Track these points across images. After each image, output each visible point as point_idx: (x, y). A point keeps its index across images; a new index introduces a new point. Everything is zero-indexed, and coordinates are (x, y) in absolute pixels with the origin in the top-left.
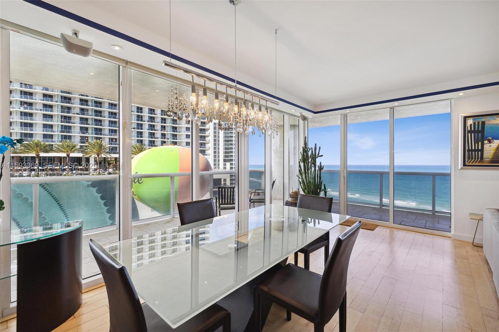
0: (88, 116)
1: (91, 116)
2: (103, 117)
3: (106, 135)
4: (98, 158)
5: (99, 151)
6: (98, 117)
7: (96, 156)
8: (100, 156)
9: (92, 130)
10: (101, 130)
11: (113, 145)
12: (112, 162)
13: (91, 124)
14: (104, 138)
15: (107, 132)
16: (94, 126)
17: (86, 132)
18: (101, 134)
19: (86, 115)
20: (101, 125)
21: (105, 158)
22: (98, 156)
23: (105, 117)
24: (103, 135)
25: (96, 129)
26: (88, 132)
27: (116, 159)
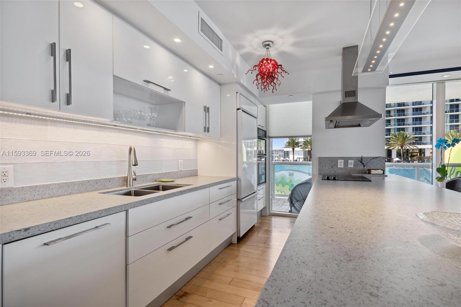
0: (391, 107)
1: (393, 107)
2: (406, 106)
3: (409, 125)
4: (402, 150)
5: (403, 143)
6: (401, 106)
7: (400, 148)
8: (404, 148)
9: (395, 122)
10: (403, 120)
11: (418, 135)
12: (416, 154)
13: (393, 116)
14: (407, 128)
15: (410, 121)
16: (396, 117)
17: (389, 125)
18: (404, 125)
19: (389, 108)
20: (404, 115)
21: (408, 149)
22: (402, 147)
23: (408, 106)
24: (406, 125)
25: (398, 120)
26: (390, 124)
27: (420, 150)
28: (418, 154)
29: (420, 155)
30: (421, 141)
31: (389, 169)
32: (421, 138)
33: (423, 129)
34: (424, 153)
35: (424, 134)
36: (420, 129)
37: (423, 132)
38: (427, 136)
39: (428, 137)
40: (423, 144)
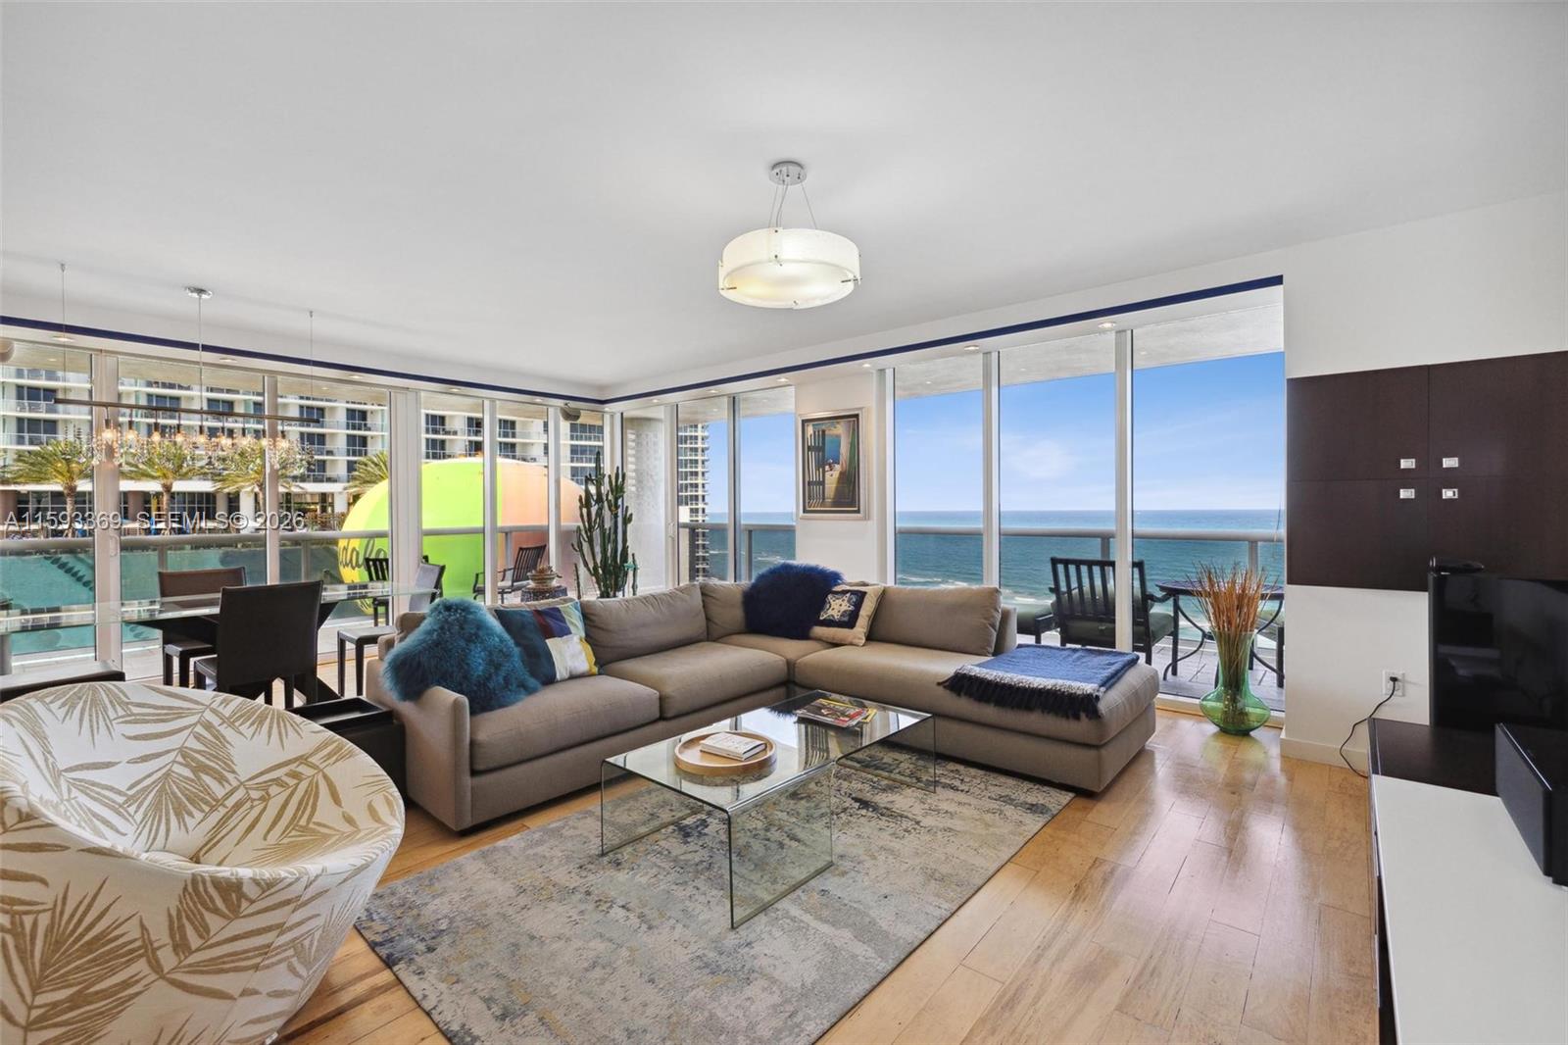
11: (315, 454)
12: (312, 507)
21: (288, 495)
27: (324, 497)
28: (318, 507)
29: (324, 510)
30: (324, 471)
31: (224, 554)
32: (322, 465)
33: (327, 439)
34: (332, 505)
35: (330, 453)
36: (322, 438)
37: (328, 446)
38: (336, 460)
39: (339, 462)
40: (330, 480)
